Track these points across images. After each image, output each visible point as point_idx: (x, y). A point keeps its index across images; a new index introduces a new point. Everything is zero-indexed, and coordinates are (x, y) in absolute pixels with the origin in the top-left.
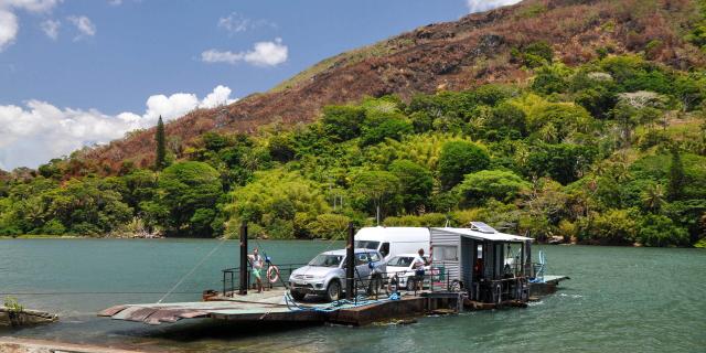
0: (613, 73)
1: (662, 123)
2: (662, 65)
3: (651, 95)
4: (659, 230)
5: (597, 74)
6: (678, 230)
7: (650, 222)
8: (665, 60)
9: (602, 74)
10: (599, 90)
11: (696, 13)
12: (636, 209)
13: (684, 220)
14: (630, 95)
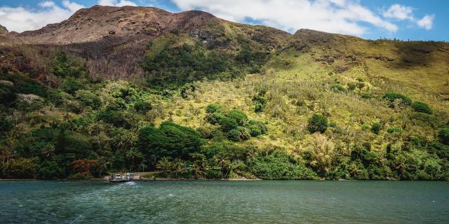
0: (13, 82)
1: (43, 112)
2: (39, 82)
3: (36, 97)
4: (50, 170)
5: (5, 82)
6: (60, 169)
7: (46, 165)
8: (41, 79)
9: (7, 82)
10: (5, 90)
11: (55, 59)
12: (37, 158)
13: (63, 164)
14: (24, 95)
